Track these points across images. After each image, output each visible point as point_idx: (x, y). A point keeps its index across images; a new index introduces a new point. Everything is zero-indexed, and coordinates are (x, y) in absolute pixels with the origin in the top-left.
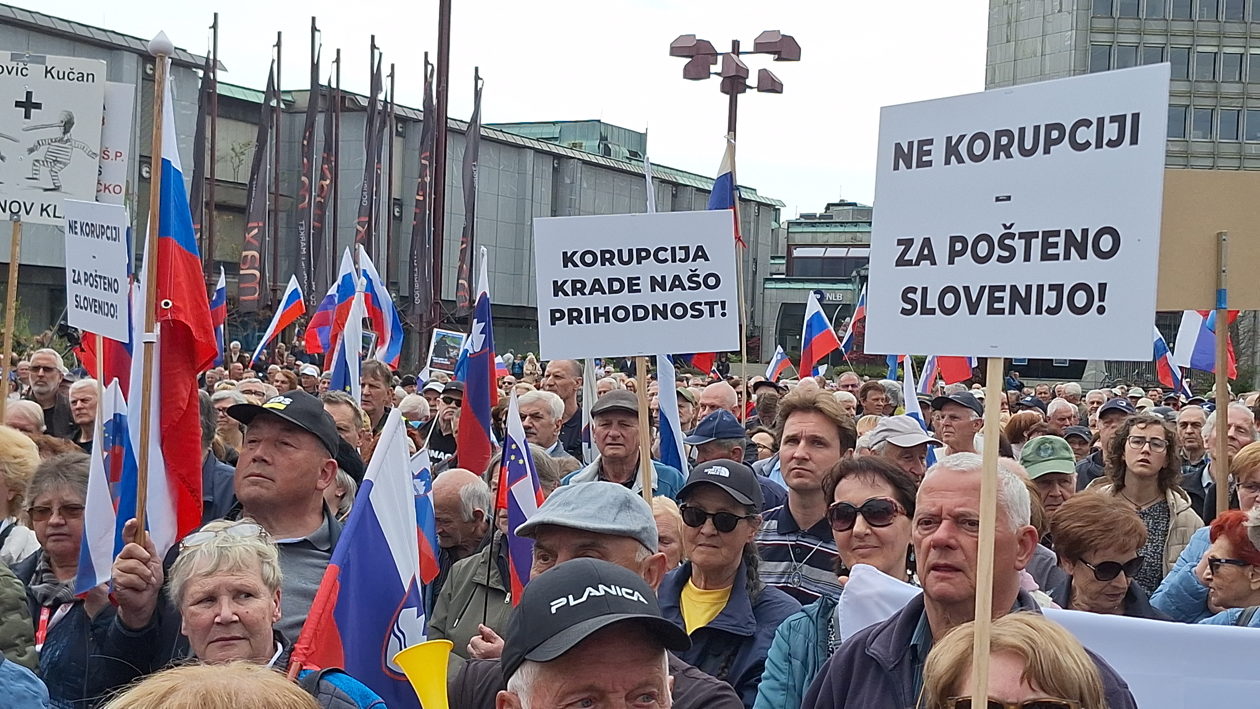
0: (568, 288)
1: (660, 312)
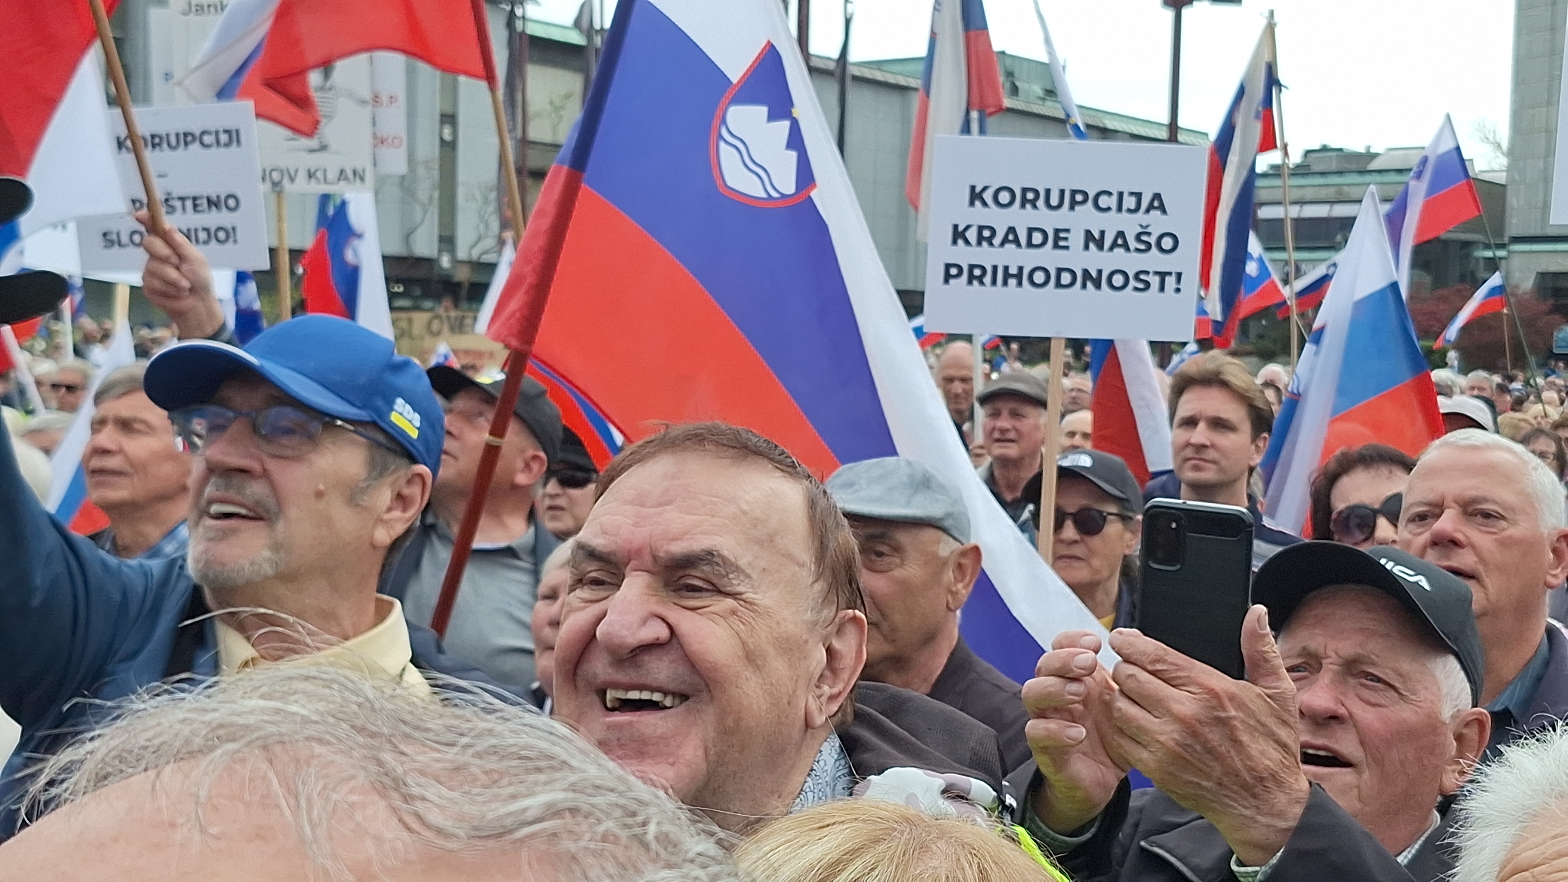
0: (972, 235)
1: (1092, 279)
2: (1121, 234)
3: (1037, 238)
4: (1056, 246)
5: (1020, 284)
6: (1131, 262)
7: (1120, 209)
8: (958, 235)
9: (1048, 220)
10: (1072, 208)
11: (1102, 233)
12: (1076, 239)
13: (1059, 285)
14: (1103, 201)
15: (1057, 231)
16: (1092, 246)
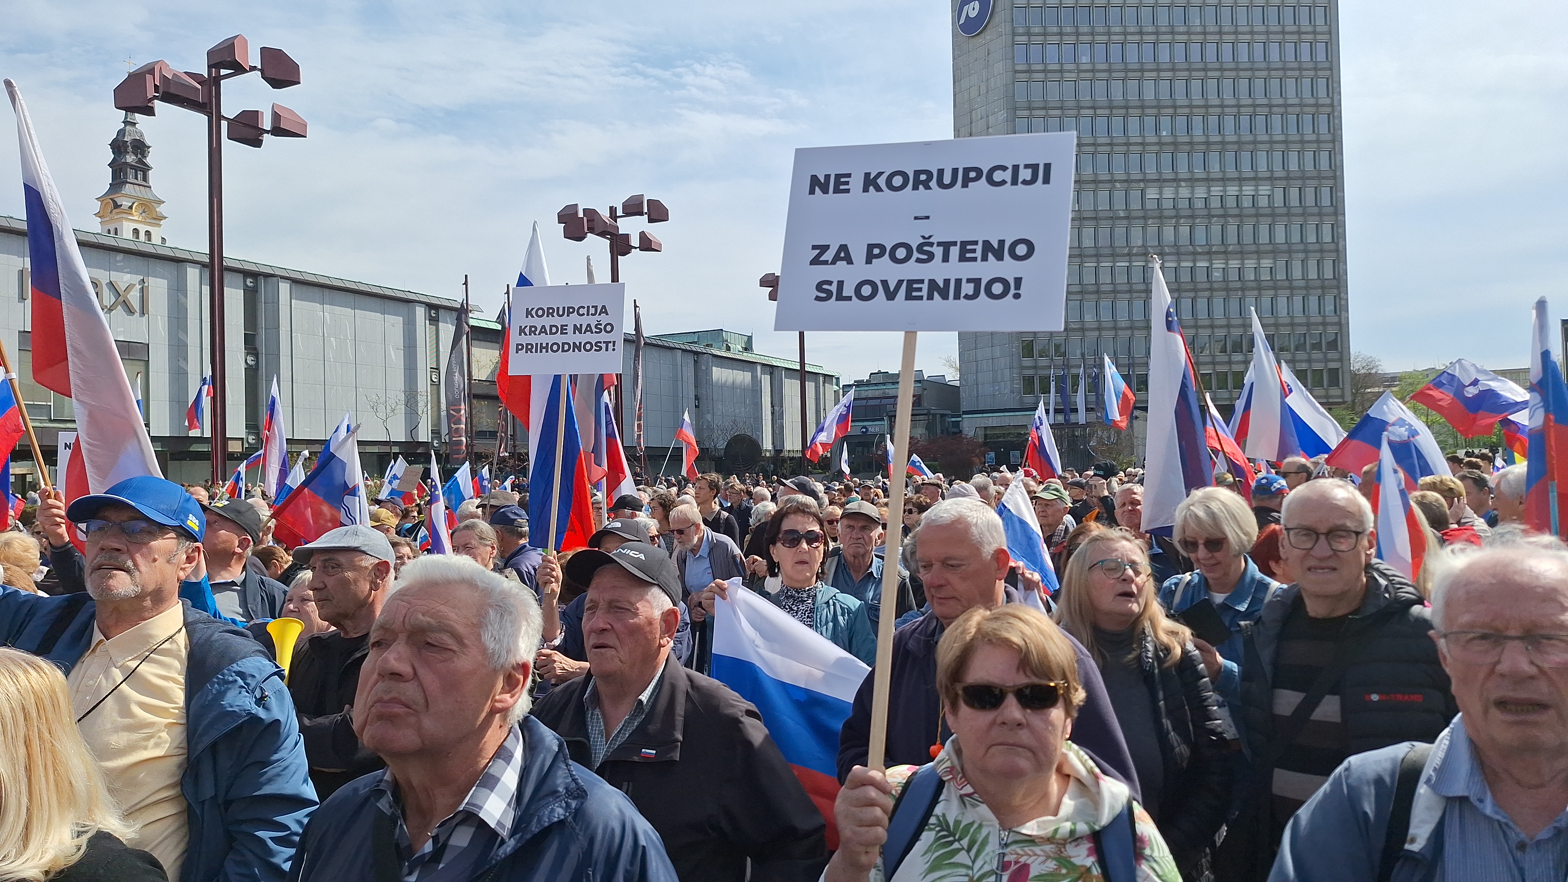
0: (527, 330)
1: (577, 347)
2: (589, 325)
3: (554, 330)
4: (562, 333)
5: (547, 351)
6: (593, 338)
7: (588, 315)
8: (522, 331)
9: (557, 321)
10: (568, 315)
11: (581, 325)
12: (570, 329)
14: (581, 311)
15: (562, 326)
16: (577, 332)
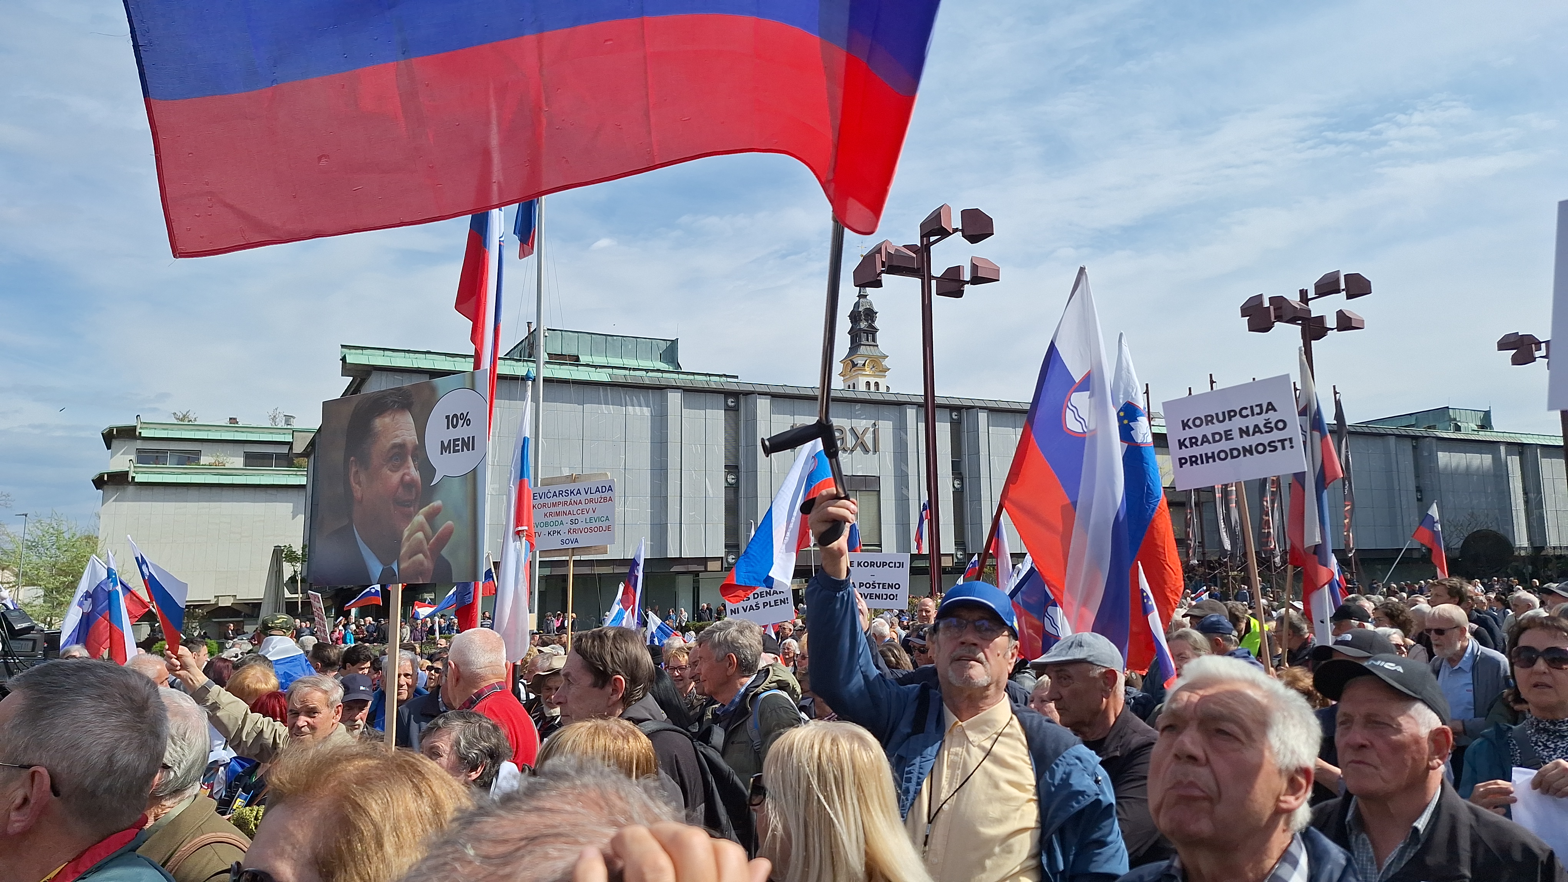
0: (1187, 443)
1: (1248, 451)
2: (1256, 426)
3: (1217, 437)
4: (1227, 439)
5: (1214, 461)
6: (1265, 438)
7: (1253, 415)
8: (1181, 444)
9: (1220, 428)
10: (1230, 420)
11: (1247, 427)
12: (1236, 434)
13: (1233, 457)
14: (1244, 413)
15: (1225, 432)
16: (1244, 435)
